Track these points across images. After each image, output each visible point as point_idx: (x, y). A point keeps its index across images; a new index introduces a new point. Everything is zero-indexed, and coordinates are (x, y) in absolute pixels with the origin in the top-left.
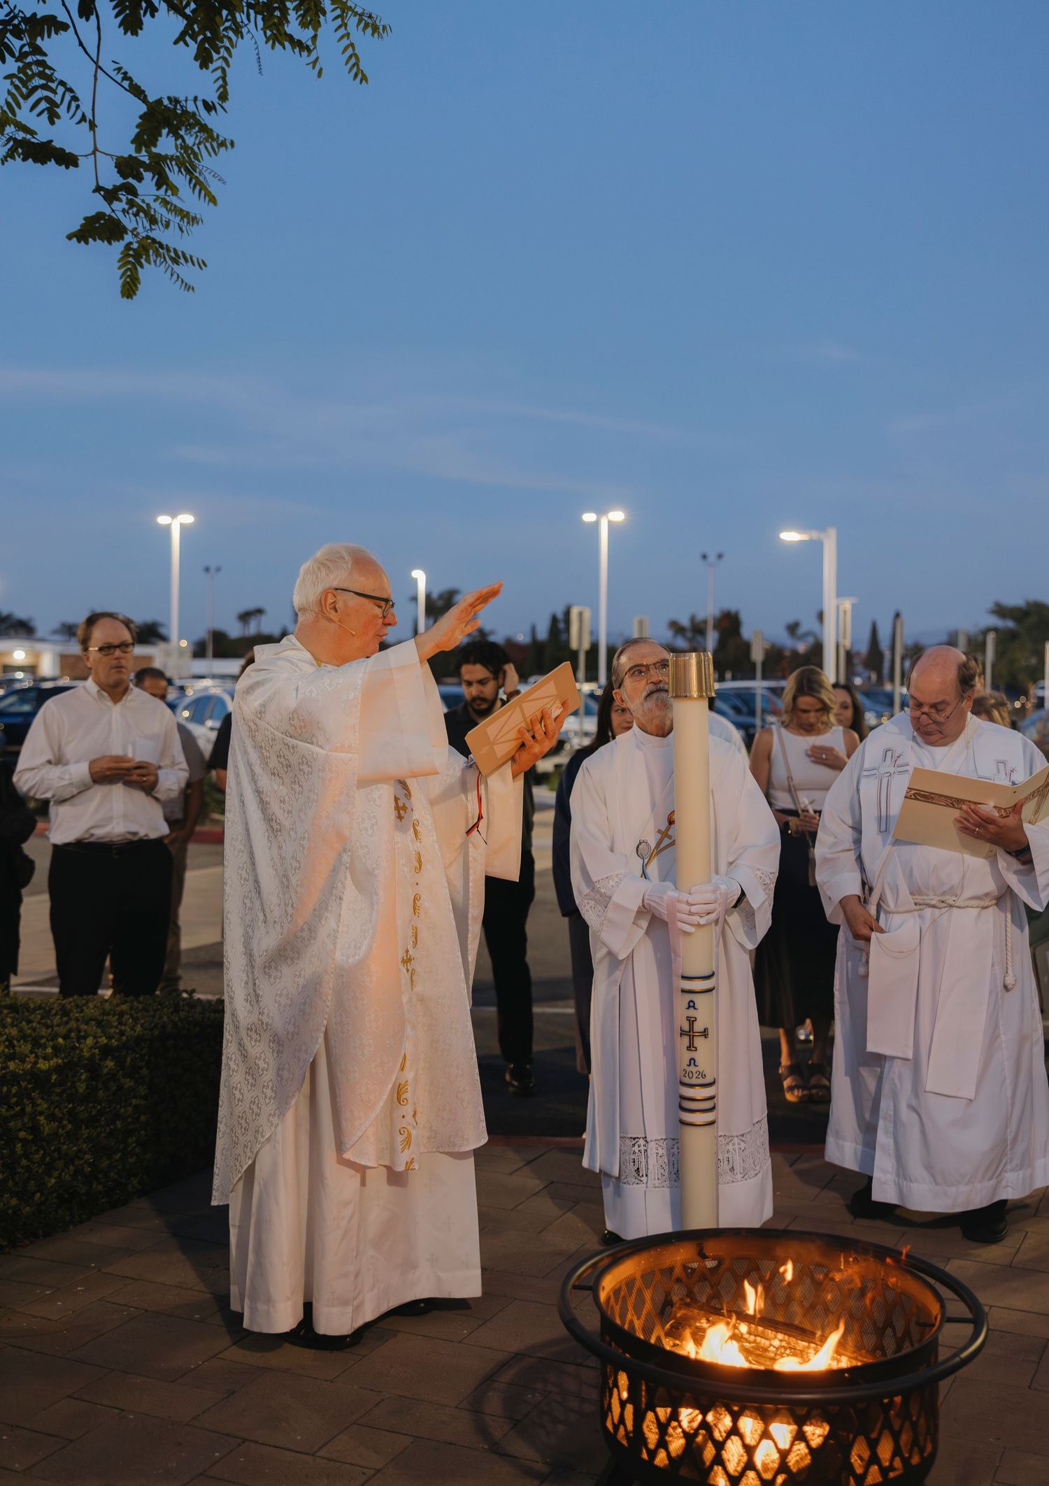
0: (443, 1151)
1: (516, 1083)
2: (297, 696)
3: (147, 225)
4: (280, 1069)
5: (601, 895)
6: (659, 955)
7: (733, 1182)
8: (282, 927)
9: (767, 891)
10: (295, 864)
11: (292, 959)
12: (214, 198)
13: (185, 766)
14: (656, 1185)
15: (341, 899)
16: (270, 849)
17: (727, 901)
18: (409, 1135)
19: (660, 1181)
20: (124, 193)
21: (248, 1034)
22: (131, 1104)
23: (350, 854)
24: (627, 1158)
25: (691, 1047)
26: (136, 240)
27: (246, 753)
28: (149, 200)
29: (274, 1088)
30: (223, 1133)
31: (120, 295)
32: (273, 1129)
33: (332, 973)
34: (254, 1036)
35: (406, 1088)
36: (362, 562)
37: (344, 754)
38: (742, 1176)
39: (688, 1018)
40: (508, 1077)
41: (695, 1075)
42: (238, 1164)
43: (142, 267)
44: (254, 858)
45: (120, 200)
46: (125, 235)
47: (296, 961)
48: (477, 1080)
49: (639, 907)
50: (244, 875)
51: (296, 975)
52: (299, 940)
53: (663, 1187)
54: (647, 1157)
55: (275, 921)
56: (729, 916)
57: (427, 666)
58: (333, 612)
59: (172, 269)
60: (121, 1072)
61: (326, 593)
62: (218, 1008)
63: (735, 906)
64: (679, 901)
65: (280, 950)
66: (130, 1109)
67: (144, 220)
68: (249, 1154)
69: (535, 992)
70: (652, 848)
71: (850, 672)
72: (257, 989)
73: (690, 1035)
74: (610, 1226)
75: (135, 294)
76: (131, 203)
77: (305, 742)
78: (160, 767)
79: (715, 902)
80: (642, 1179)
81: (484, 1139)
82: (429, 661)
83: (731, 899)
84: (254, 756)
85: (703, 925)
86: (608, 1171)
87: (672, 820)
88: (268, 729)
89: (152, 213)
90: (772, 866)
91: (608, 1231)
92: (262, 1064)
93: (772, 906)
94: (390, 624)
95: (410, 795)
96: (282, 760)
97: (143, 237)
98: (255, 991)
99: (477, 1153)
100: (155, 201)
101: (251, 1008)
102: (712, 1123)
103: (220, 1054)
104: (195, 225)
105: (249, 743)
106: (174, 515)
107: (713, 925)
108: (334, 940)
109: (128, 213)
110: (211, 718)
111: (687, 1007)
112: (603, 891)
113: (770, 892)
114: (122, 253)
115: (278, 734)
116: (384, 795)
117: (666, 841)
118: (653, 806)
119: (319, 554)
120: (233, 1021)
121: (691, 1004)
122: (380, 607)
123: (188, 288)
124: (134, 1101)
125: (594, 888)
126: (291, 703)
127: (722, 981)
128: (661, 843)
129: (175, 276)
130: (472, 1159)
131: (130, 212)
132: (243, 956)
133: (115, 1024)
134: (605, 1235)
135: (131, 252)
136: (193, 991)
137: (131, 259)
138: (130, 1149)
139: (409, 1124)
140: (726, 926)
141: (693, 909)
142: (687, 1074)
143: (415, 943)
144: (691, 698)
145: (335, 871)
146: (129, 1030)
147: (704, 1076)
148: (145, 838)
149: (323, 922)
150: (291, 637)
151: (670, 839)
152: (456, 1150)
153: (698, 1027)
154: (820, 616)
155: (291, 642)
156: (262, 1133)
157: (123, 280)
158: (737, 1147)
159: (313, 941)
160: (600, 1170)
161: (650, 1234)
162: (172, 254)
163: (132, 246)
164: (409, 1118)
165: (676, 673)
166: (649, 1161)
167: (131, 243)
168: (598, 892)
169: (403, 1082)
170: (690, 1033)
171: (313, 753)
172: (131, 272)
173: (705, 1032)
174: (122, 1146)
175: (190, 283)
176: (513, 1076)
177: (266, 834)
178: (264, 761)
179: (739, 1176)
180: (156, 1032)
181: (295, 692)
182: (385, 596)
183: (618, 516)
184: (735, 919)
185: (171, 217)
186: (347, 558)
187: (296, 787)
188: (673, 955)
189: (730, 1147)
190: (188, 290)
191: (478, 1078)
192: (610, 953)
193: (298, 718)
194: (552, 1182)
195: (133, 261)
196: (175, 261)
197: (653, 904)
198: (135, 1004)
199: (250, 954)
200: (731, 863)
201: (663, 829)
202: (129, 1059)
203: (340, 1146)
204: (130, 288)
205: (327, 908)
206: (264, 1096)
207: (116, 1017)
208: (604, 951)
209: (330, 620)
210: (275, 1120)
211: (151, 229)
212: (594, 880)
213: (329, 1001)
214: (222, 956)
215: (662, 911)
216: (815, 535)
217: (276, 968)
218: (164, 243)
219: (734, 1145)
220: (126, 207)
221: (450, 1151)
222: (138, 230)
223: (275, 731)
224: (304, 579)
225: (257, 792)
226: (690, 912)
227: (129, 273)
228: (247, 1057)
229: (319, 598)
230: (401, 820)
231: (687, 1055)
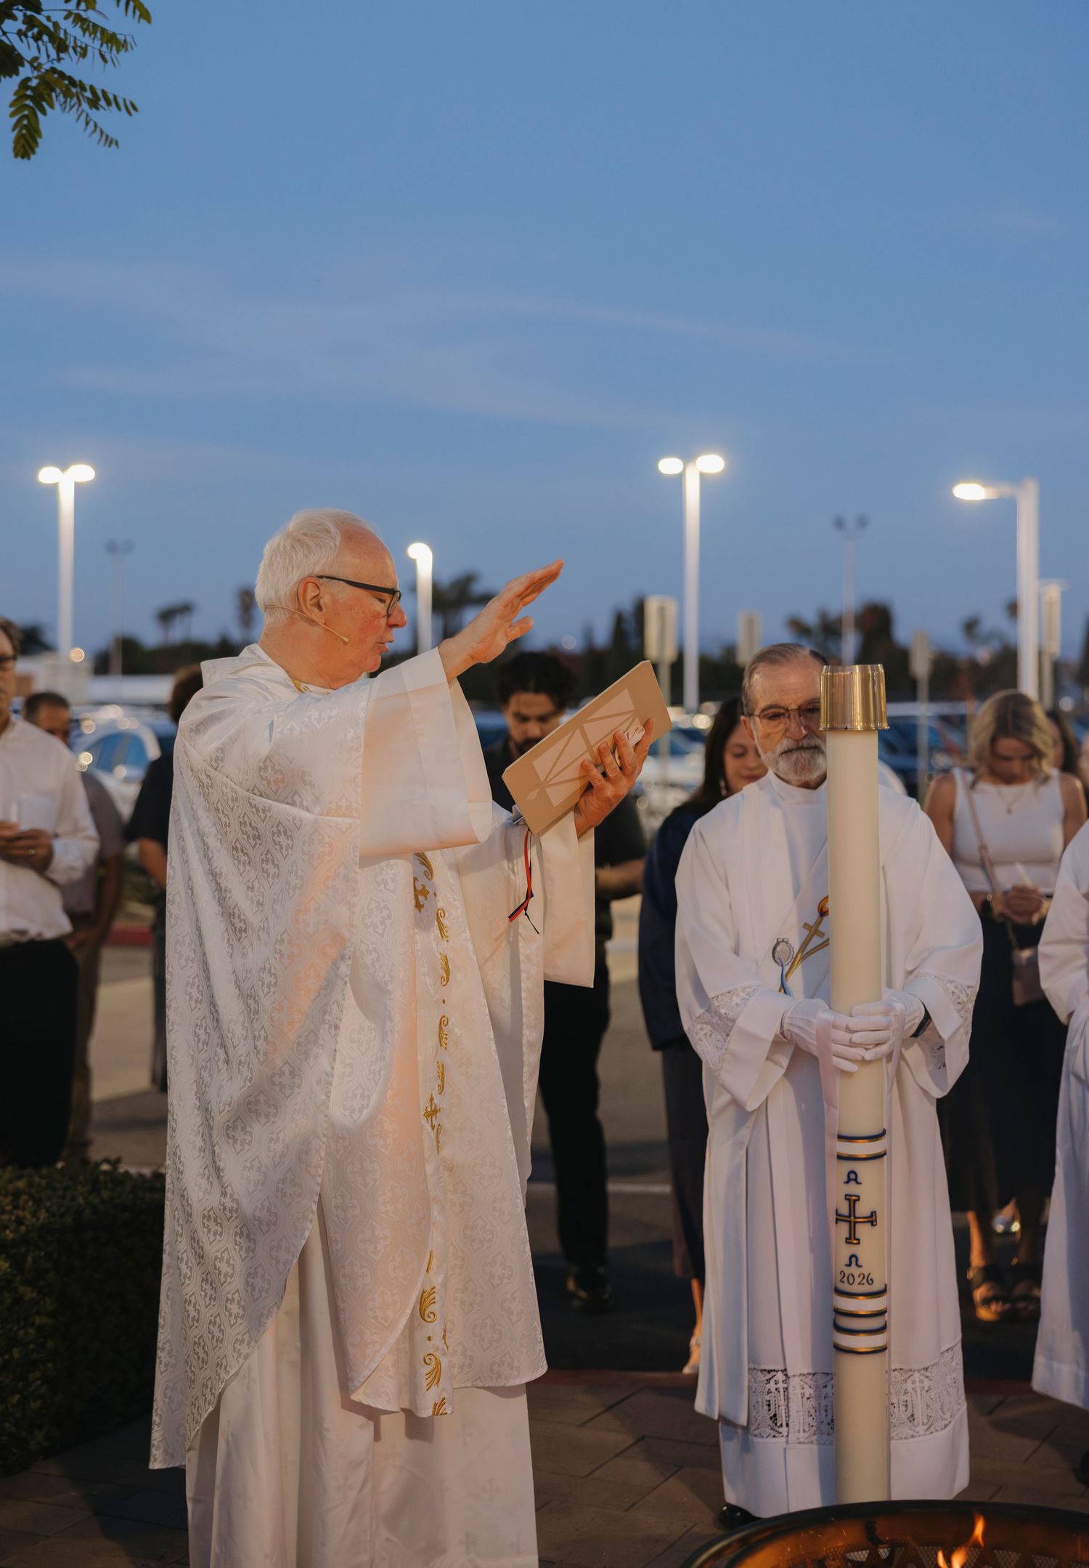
0: (481, 1385)
1: (583, 1294)
2: (271, 736)
3: (53, 53)
4: (250, 1275)
5: (720, 1017)
6: (803, 1106)
7: (913, 1436)
8: (251, 1070)
9: (962, 1013)
10: (267, 979)
11: (267, 1116)
12: (146, 11)
13: (92, 831)
14: (802, 1440)
15: (337, 1028)
16: (231, 957)
17: (904, 1026)
18: (438, 1364)
19: (807, 1435)
20: (20, 8)
21: (204, 1224)
22: (33, 1324)
23: (350, 962)
24: (760, 1400)
25: (852, 1239)
26: (36, 73)
27: (195, 818)
28: (58, 17)
29: (242, 1303)
30: (166, 1365)
31: (12, 154)
32: (241, 1360)
33: (324, 1135)
34: (214, 1227)
35: (432, 1297)
36: (355, 537)
37: (340, 819)
38: (926, 1427)
39: (848, 1197)
40: (571, 1285)
41: (858, 1280)
42: (195, 1411)
43: (44, 113)
44: (208, 969)
45: (15, 18)
46: (20, 68)
47: (272, 1119)
48: (532, 1284)
49: (776, 1035)
50: (196, 995)
51: (271, 1139)
52: (277, 1088)
53: (812, 1442)
54: (787, 1398)
55: (240, 1062)
56: (906, 1049)
57: (457, 685)
58: (316, 610)
59: (87, 115)
60: (18, 1278)
61: (305, 582)
62: (156, 1184)
63: (915, 1035)
64: (835, 1027)
65: (249, 1103)
66: (32, 1331)
67: (50, 46)
68: (209, 1397)
69: (611, 1161)
70: (796, 951)
71: (1058, 691)
72: (217, 1160)
73: (850, 1222)
74: (732, 1496)
75: (34, 152)
76: (30, 22)
77: (283, 802)
78: (56, 836)
79: (887, 1028)
80: (780, 1430)
81: (543, 1369)
82: (461, 678)
83: (909, 1025)
84: (206, 823)
85: (870, 1062)
86: (731, 1416)
87: (824, 910)
88: (226, 785)
89: (62, 35)
90: (970, 976)
91: (729, 1505)
92: (223, 1267)
93: (969, 1035)
94: (396, 626)
95: (432, 873)
96: (248, 828)
97: (47, 70)
98: (214, 1162)
99: (532, 1388)
100: (66, 18)
101: (209, 1187)
102: (883, 1349)
103: (160, 1251)
104: (122, 52)
105: (199, 803)
106: (64, 466)
107: (884, 1060)
108: (327, 1088)
109: (26, 36)
110: (125, 763)
111: (846, 1180)
112: (723, 1011)
113: (968, 1014)
114: (15, 94)
115: (242, 792)
116: (400, 873)
117: (816, 941)
118: (797, 888)
119: (291, 526)
120: (183, 1206)
121: (852, 1176)
122: (382, 601)
123: (110, 142)
124: (38, 1320)
125: (709, 1007)
126: (262, 746)
127: (895, 1142)
128: (807, 944)
129: (91, 126)
130: (523, 1399)
131: (30, 34)
132: (196, 1112)
133: (8, 1208)
134: (723, 1513)
135: (29, 92)
136: (118, 1161)
137: (28, 102)
138: (32, 1389)
139: (437, 1349)
140: (902, 1063)
141: (856, 1038)
142: (845, 1279)
143: (442, 1087)
144: (854, 731)
145: (328, 987)
146: (28, 1216)
147: (871, 1282)
148: (38, 939)
149: (311, 1061)
150: (255, 647)
151: (822, 937)
152: (502, 1384)
153: (863, 1209)
154: (1013, 609)
155: (255, 654)
156: (226, 1368)
157: (16, 132)
158: (918, 1385)
159: (296, 1090)
160: (720, 1416)
161: (793, 1509)
162: (88, 94)
163: (29, 84)
164: (437, 1341)
165: (832, 695)
166: (790, 1405)
167: (28, 79)
168: (717, 1013)
169: (428, 1289)
170: (849, 1219)
171: (294, 819)
172: (29, 121)
173: (871, 1216)
174: (21, 1385)
175: (112, 135)
176: (581, 1283)
177: (226, 935)
178: (223, 828)
179: (921, 1429)
180: (68, 1220)
181: (268, 731)
182: (389, 585)
183: (712, 463)
184: (915, 1054)
185: (86, 40)
186: (333, 530)
187: (269, 867)
188: (825, 1105)
189: (909, 1386)
190: (110, 145)
191: (532, 1280)
192: (735, 1102)
193: (273, 768)
194: (643, 1438)
195: (31, 104)
196: (94, 103)
197: (796, 1030)
198: (36, 1179)
199: (207, 1110)
200: (910, 973)
201: (812, 922)
202: (30, 1259)
203: (345, 1384)
204: (26, 144)
205: (316, 1042)
206: (227, 1313)
207: (10, 1198)
208: (725, 1098)
209: (312, 622)
210: (244, 1349)
211: (59, 59)
212: (711, 994)
213: (319, 1176)
214: (166, 1111)
215: (810, 1040)
216: (1006, 490)
217: (244, 1129)
218: (77, 78)
219: (914, 1382)
220: (23, 27)
221: (493, 1385)
222: (40, 60)
223: (237, 788)
224: (271, 564)
225: (212, 874)
226: (850, 1041)
227: (25, 122)
228: (202, 1257)
229: (295, 590)
230: (420, 911)
231: (846, 1251)
